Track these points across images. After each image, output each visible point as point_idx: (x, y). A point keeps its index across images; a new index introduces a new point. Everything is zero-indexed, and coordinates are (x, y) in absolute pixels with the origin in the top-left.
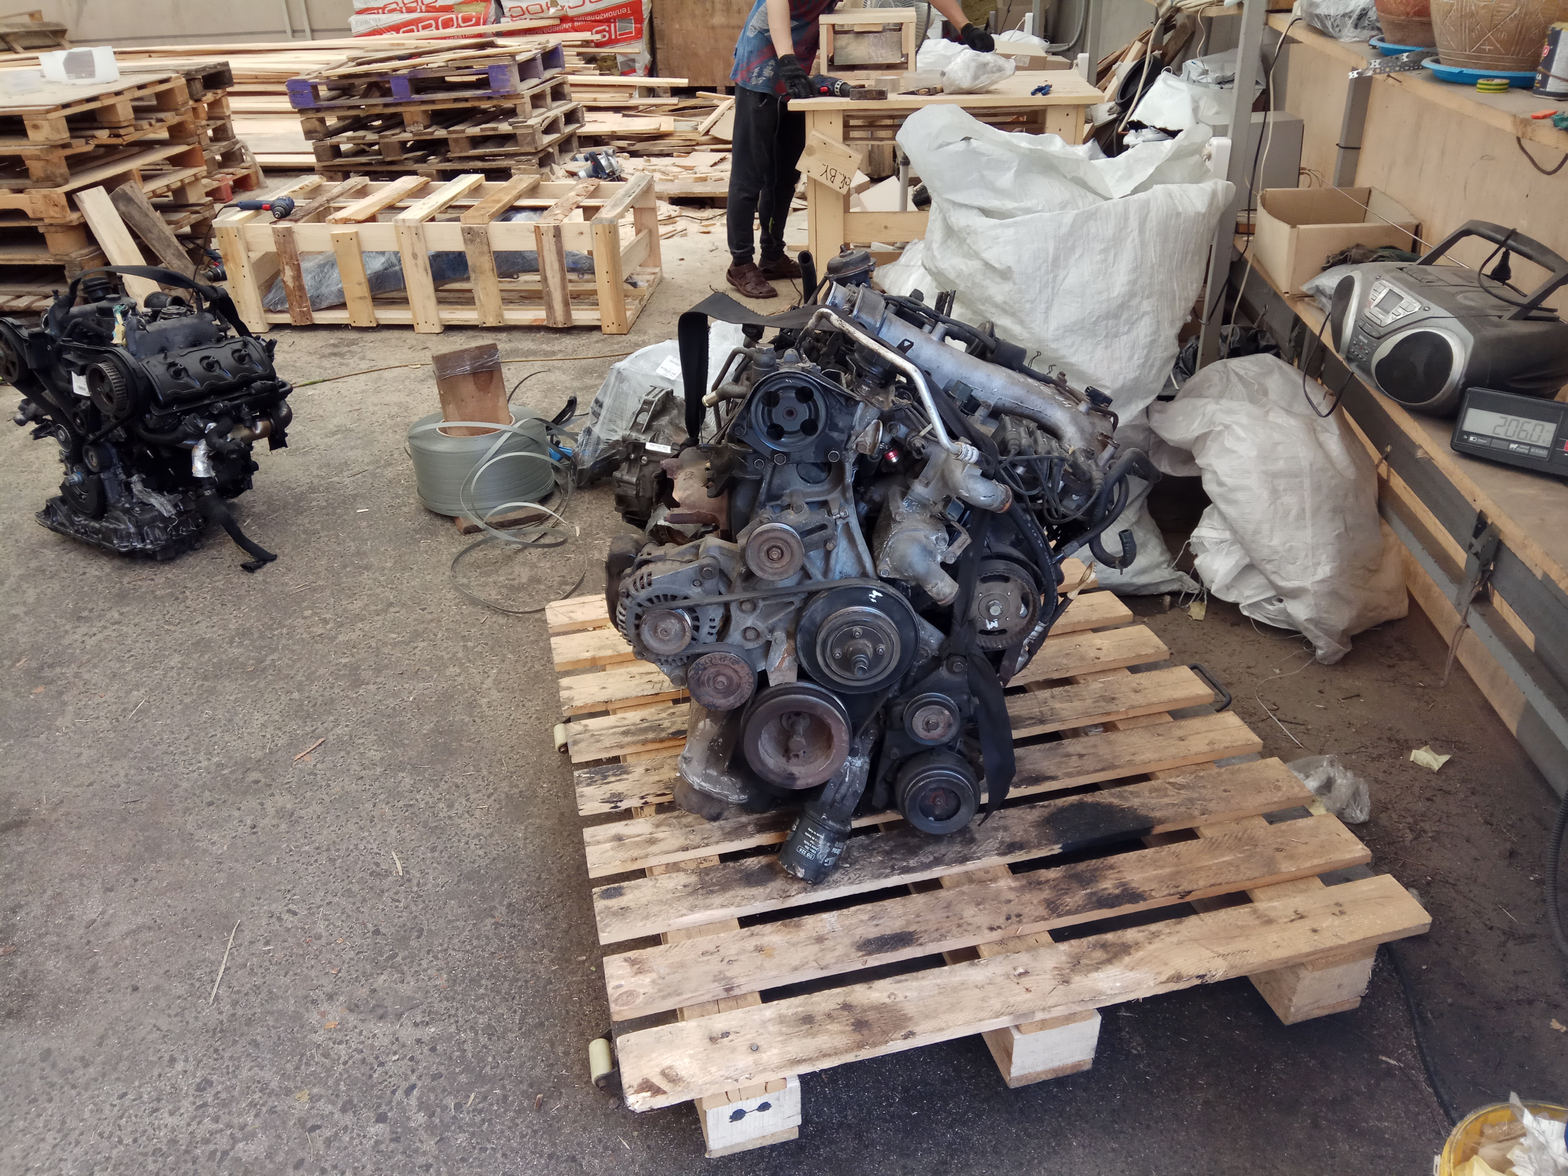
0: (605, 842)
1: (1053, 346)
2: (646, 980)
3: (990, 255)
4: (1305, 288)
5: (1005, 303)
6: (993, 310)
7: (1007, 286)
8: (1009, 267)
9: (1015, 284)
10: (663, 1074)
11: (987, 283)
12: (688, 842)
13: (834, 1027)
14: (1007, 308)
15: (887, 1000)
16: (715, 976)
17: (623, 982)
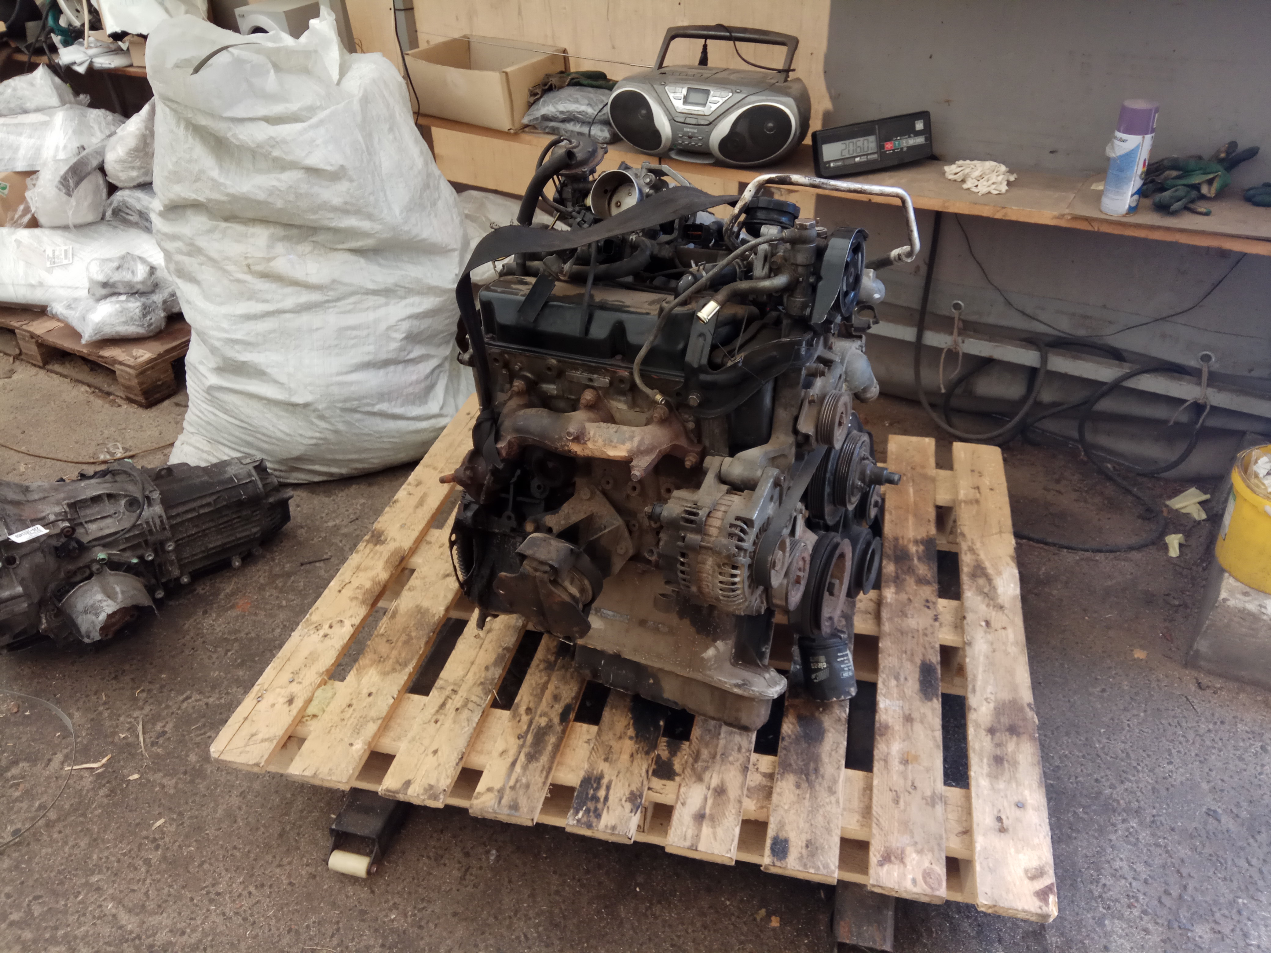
0: (700, 830)
1: (406, 228)
2: (912, 857)
3: (314, 160)
4: (525, 121)
5: (346, 203)
6: (331, 215)
7: (343, 186)
8: (342, 166)
9: (351, 180)
10: (1033, 878)
11: (316, 189)
12: (738, 764)
13: (1011, 747)
14: (348, 207)
15: (992, 705)
16: (927, 804)
17: (910, 877)
